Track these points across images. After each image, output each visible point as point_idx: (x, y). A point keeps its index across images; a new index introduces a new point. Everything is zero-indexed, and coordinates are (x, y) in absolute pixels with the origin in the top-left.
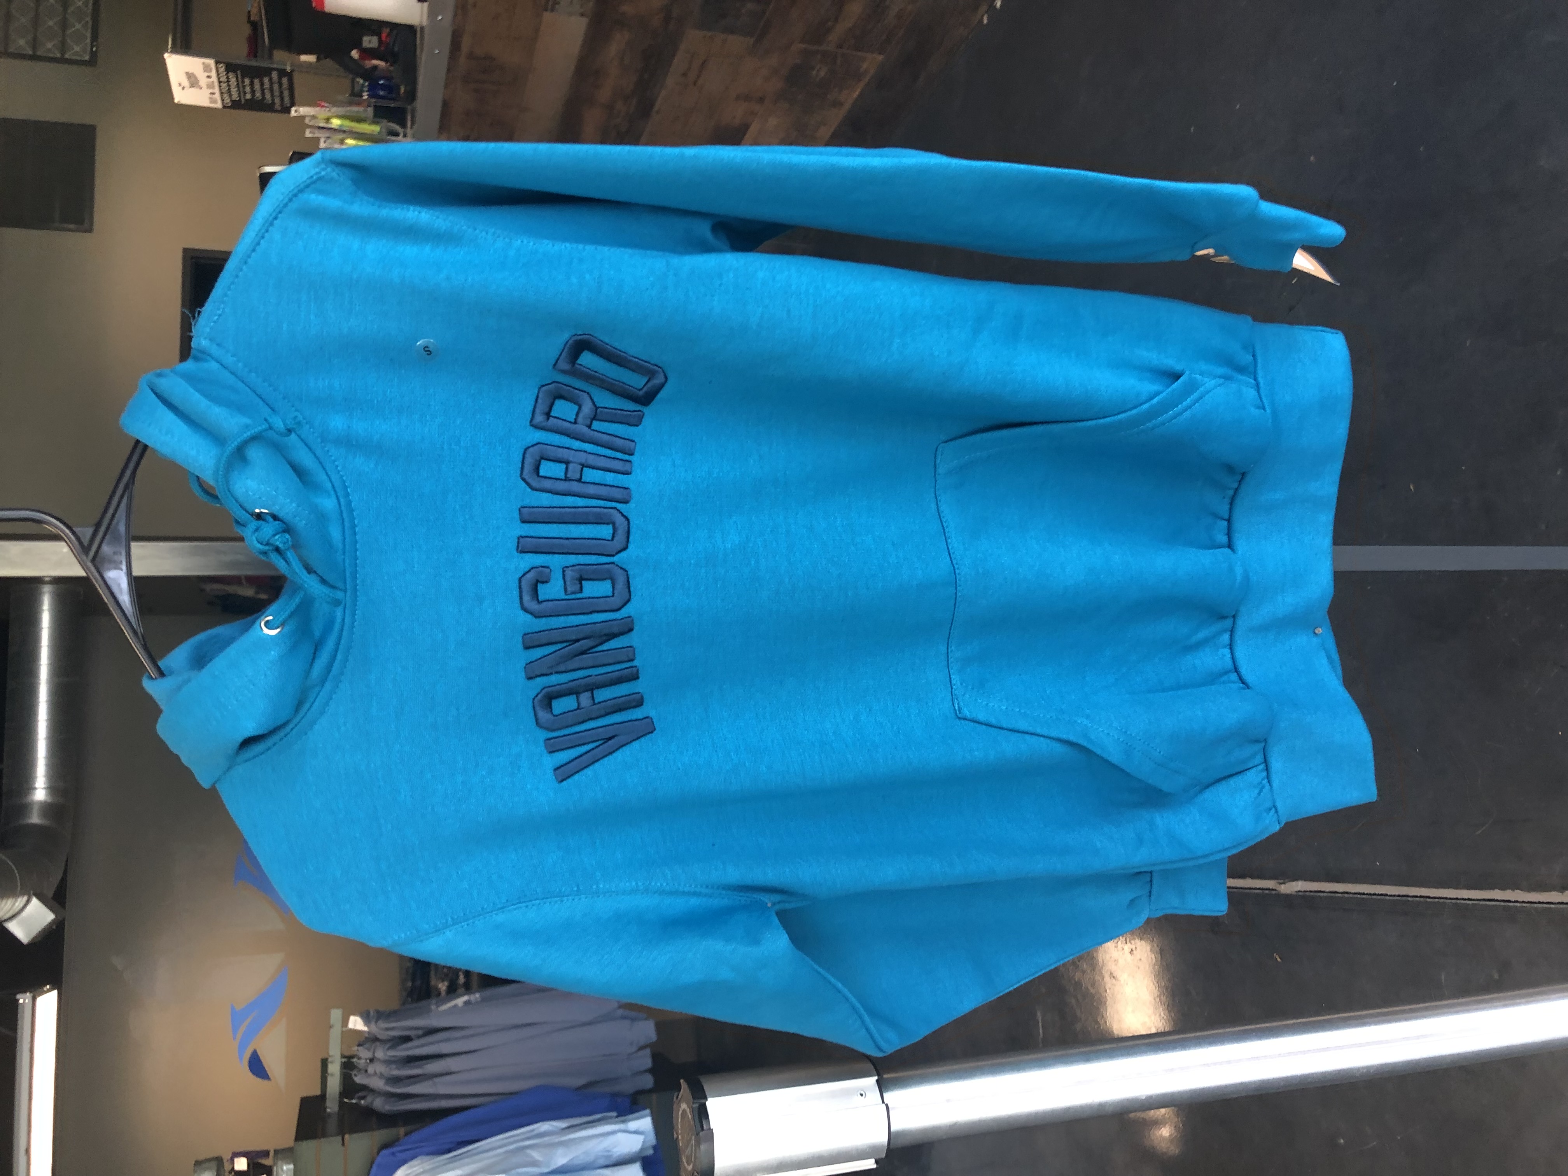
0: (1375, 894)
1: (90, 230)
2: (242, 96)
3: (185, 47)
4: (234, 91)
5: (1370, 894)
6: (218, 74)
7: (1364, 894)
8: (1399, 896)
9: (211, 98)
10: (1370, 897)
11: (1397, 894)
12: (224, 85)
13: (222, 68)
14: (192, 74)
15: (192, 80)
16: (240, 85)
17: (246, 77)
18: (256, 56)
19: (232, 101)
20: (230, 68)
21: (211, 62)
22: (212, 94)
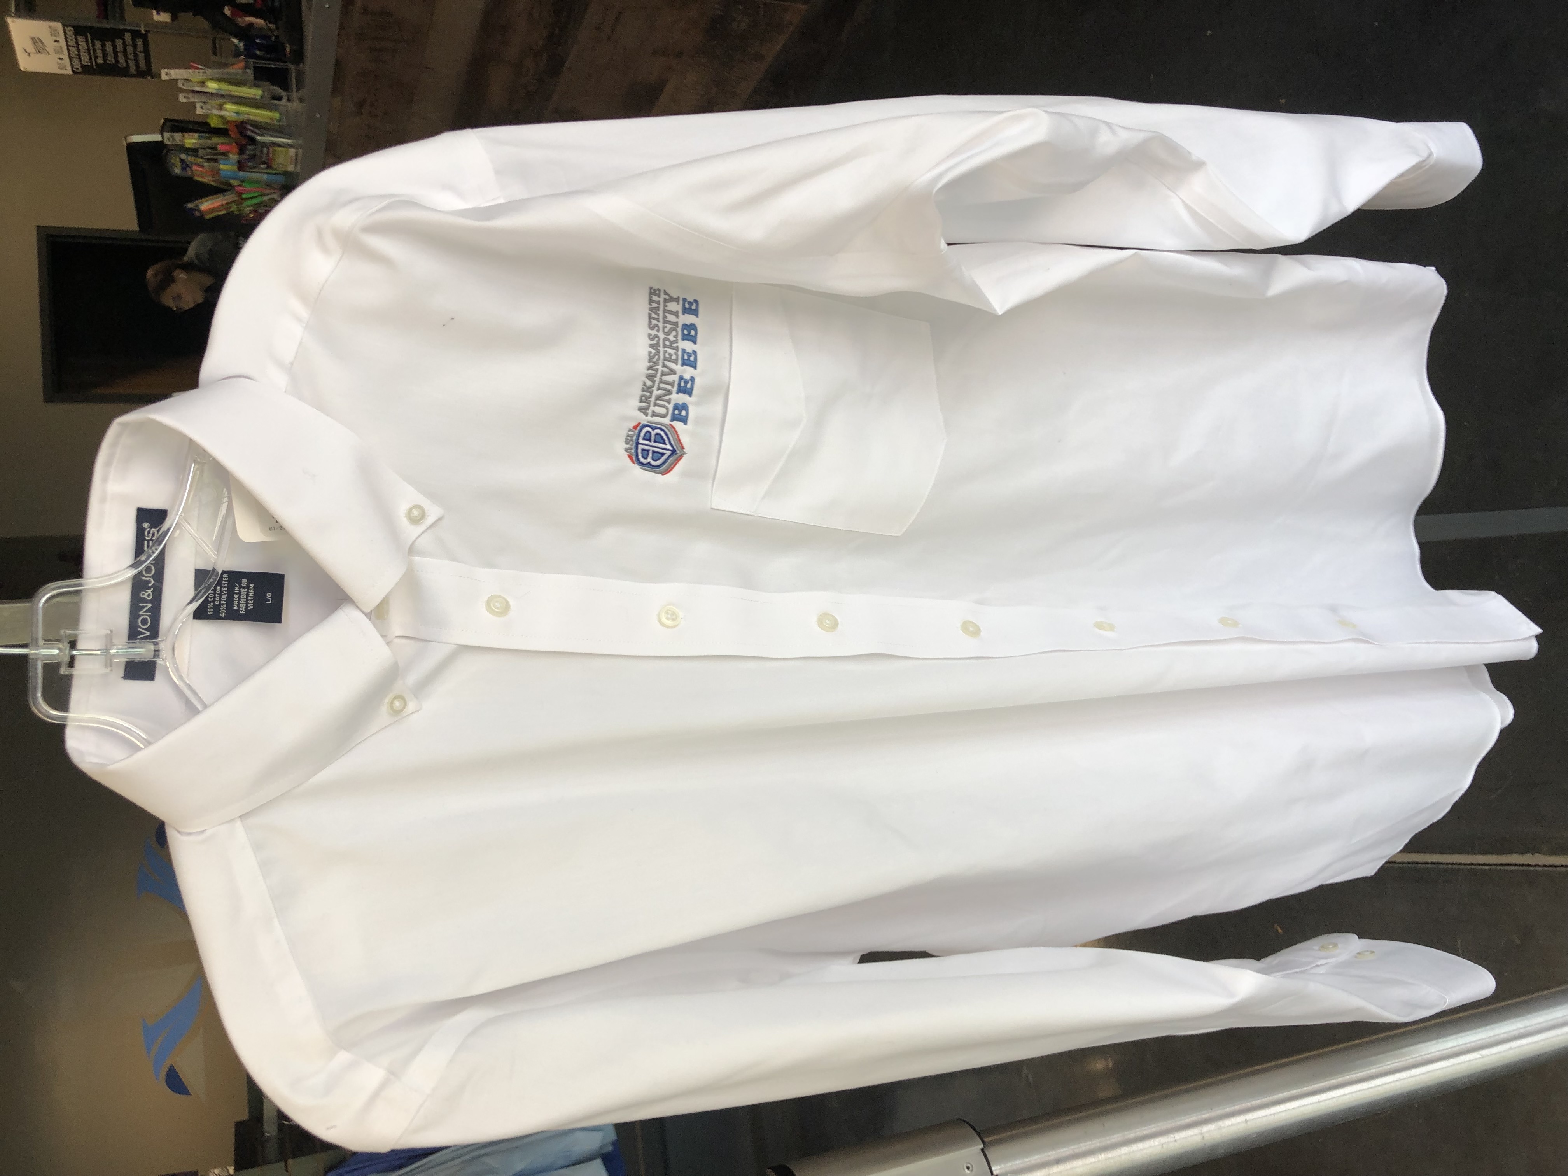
2: (93, 61)
3: (30, 11)
4: (84, 56)
6: (66, 38)
9: (59, 64)
12: (73, 50)
13: (70, 31)
14: (39, 39)
15: (39, 46)
16: (91, 48)
17: (97, 39)
18: (106, 17)
19: (83, 66)
20: (79, 31)
21: (59, 26)
22: (61, 59)
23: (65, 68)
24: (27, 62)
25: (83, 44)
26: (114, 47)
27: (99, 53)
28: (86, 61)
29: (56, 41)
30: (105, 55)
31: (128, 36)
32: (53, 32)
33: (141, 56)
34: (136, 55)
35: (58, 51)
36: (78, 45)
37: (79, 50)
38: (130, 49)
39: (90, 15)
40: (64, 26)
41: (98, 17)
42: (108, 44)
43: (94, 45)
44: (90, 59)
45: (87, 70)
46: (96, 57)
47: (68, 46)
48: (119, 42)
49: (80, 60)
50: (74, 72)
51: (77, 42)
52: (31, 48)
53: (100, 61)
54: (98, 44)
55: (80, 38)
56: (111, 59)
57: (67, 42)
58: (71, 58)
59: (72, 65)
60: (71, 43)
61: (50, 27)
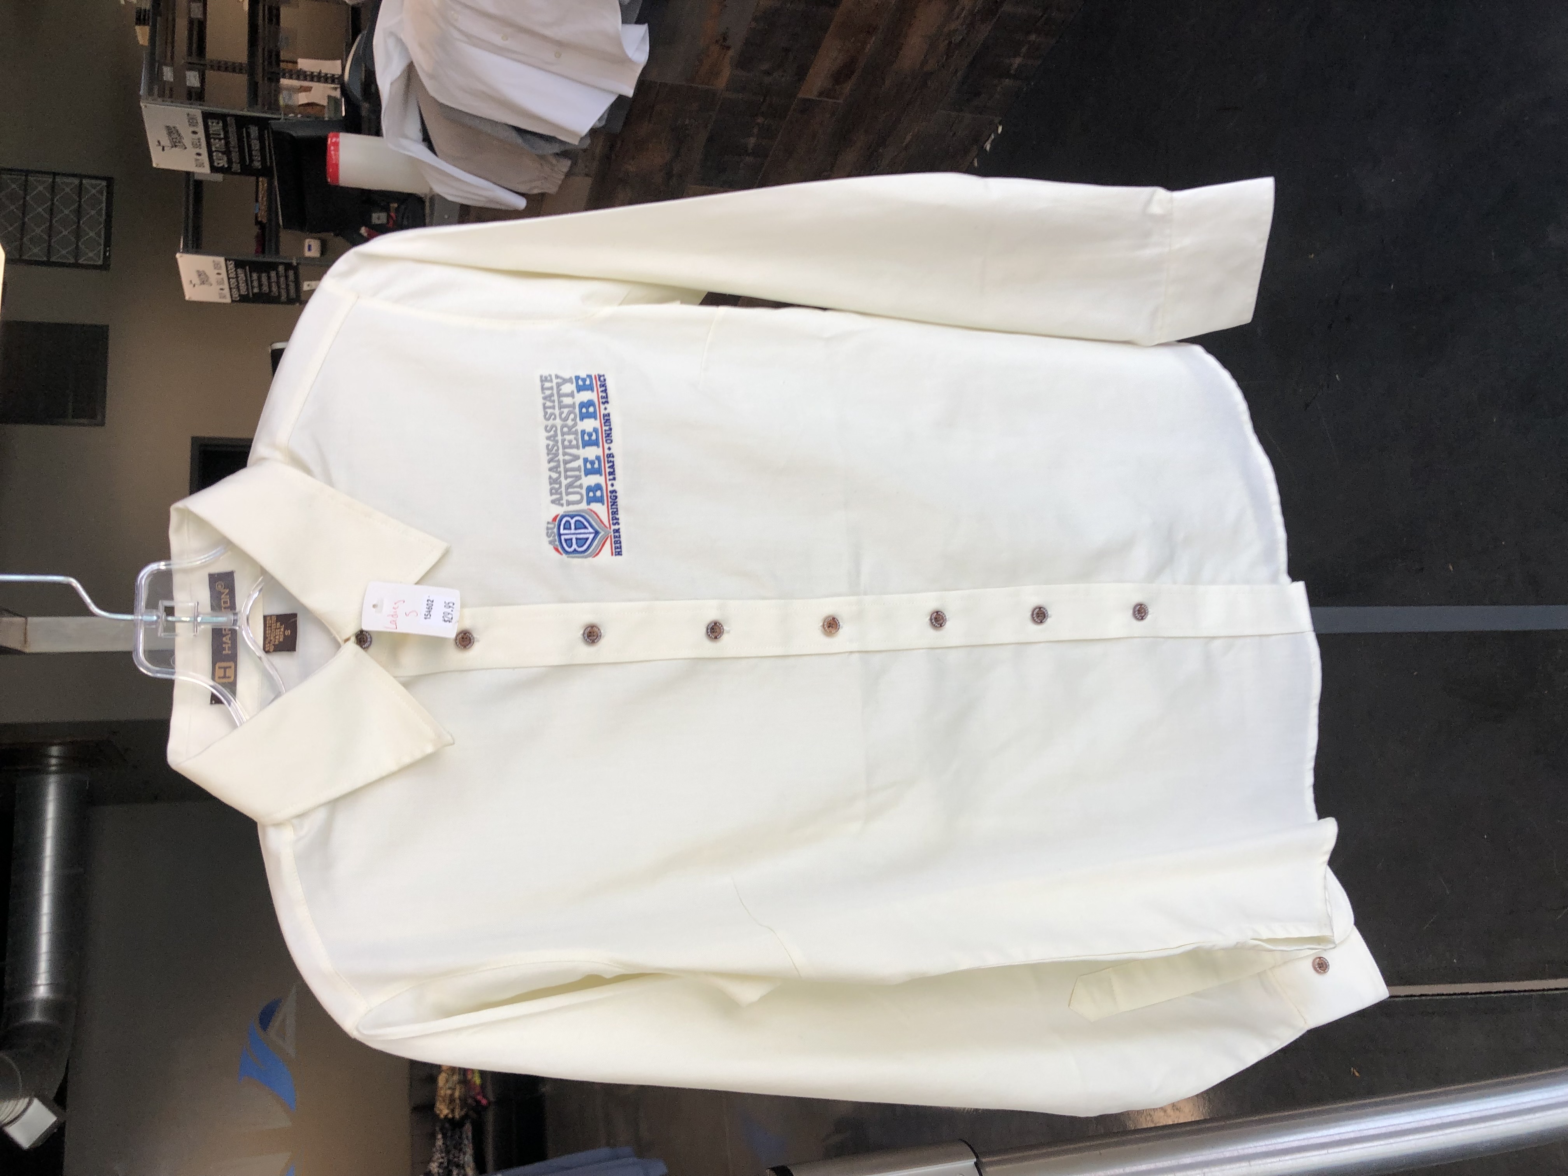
0: (1455, 994)
1: (102, 424)
2: (250, 291)
3: (196, 246)
4: (243, 286)
5: (1450, 995)
6: (227, 271)
7: (1443, 995)
8: (1481, 993)
9: (220, 294)
10: (1450, 997)
11: (1478, 992)
12: (233, 281)
13: (231, 265)
14: (204, 271)
15: (203, 278)
16: (249, 278)
17: (254, 271)
18: (263, 252)
19: (240, 295)
20: (239, 264)
21: (221, 260)
22: (222, 289)
23: (224, 297)
24: (192, 292)
25: (242, 276)
26: (269, 278)
27: (256, 284)
28: (243, 291)
29: (218, 274)
30: (260, 285)
31: (281, 269)
32: (216, 266)
33: (292, 286)
34: (287, 285)
35: (220, 282)
36: (237, 277)
37: (237, 281)
38: (282, 279)
39: (249, 251)
40: (226, 260)
41: (257, 252)
42: (264, 276)
43: (251, 276)
44: (248, 289)
45: (244, 299)
46: (253, 287)
47: (229, 279)
48: (273, 274)
49: (239, 290)
50: (233, 301)
51: (237, 274)
52: (196, 280)
53: (256, 290)
54: (255, 276)
55: (239, 271)
56: (265, 289)
57: (228, 275)
58: (230, 289)
59: (231, 295)
60: (232, 275)
61: (214, 261)
